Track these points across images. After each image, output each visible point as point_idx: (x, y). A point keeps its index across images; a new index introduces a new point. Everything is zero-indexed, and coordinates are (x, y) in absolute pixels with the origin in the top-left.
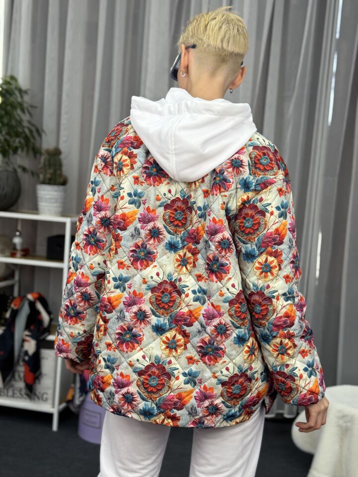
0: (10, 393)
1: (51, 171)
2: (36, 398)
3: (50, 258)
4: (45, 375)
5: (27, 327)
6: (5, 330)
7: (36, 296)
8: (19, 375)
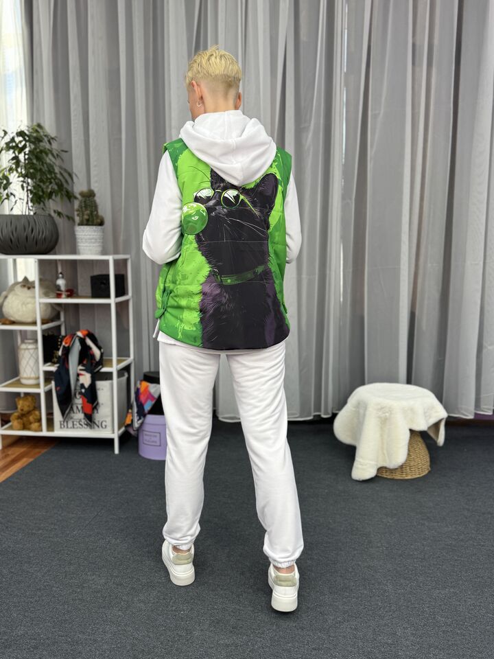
1: (88, 212)
2: (96, 426)
3: (94, 296)
4: (102, 404)
5: (80, 362)
6: (59, 367)
7: (86, 332)
8: (77, 407)
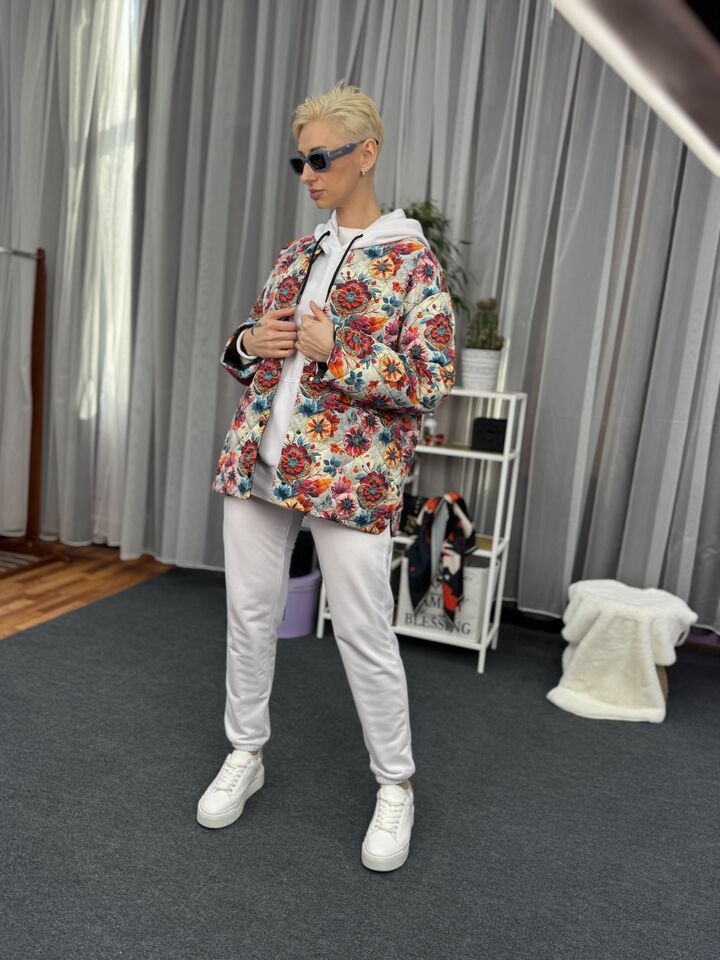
0: (420, 620)
1: (487, 331)
2: (455, 631)
3: (475, 447)
4: (468, 601)
5: (446, 537)
6: (416, 540)
7: (456, 497)
8: (433, 599)
